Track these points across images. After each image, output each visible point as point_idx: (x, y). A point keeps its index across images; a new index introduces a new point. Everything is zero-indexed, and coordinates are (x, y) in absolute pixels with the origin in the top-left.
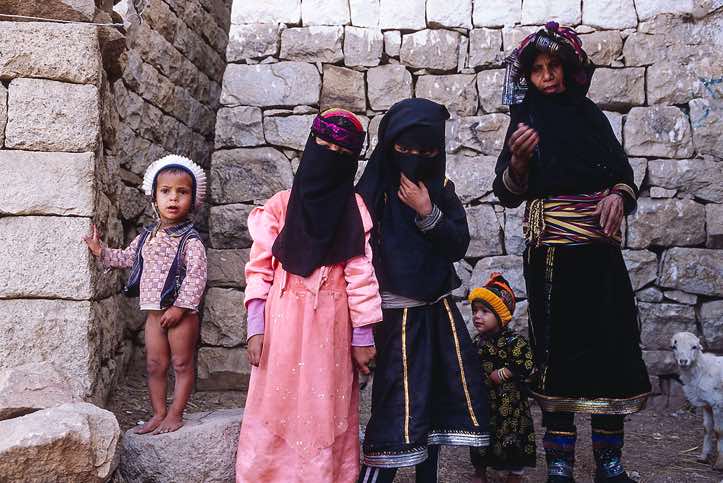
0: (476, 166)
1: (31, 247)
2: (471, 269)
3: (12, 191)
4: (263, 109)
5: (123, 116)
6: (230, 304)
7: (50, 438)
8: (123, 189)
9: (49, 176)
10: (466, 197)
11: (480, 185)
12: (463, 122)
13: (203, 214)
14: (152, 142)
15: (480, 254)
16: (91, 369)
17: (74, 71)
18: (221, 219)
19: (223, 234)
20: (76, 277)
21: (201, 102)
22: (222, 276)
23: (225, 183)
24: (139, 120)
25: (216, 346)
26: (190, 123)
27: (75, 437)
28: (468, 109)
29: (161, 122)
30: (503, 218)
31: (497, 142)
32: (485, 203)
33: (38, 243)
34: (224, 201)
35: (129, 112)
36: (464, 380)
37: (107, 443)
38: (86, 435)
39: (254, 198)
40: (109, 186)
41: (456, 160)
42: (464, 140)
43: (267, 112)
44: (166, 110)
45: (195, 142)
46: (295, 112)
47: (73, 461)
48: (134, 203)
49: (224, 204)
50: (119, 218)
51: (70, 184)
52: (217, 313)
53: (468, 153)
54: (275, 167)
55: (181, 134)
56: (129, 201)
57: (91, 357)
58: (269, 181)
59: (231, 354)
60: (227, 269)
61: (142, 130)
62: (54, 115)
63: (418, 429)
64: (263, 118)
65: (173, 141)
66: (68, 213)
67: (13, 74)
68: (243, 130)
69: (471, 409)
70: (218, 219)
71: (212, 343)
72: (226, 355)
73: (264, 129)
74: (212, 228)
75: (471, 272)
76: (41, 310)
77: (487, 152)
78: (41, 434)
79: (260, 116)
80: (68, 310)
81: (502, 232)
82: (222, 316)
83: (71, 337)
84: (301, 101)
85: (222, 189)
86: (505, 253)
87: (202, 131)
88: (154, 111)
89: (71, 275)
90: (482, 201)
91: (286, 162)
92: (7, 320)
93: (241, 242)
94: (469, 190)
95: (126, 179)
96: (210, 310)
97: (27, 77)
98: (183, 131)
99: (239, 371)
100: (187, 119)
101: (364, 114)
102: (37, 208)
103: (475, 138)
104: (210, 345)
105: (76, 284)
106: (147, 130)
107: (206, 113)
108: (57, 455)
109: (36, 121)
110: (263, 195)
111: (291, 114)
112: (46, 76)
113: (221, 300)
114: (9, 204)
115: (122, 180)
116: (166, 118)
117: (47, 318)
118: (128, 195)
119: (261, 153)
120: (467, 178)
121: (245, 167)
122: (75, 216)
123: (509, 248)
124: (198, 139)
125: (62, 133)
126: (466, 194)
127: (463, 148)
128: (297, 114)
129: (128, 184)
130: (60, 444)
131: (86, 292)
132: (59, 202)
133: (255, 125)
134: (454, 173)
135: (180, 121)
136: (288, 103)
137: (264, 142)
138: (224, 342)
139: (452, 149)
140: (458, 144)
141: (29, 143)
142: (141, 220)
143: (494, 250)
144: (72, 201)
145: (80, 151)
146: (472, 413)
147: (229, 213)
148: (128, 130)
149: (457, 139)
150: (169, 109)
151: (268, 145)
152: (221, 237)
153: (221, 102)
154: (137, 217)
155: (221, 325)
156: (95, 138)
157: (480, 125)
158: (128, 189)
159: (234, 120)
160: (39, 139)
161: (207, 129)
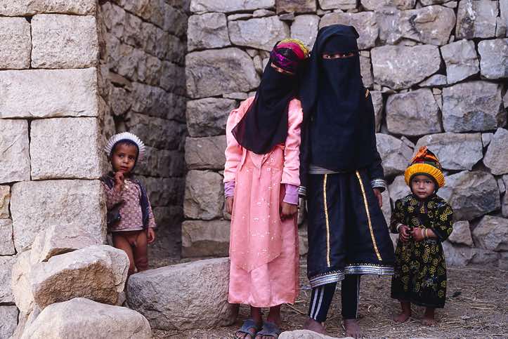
0: (415, 54)
1: (55, 141)
2: (412, 145)
3: (38, 100)
4: (227, 14)
5: (109, 27)
6: (206, 183)
7: (87, 264)
8: (113, 90)
9: (65, 88)
10: (407, 82)
11: (419, 72)
12: (403, 15)
13: (181, 107)
14: (134, 47)
15: (420, 133)
16: (102, 230)
17: (77, 6)
18: (196, 111)
19: (198, 124)
20: (89, 162)
21: (174, 7)
22: (198, 161)
23: (198, 80)
24: (122, 28)
25: (196, 219)
26: (165, 27)
27: (102, 264)
28: (407, 4)
29: (141, 28)
30: (440, 99)
31: (433, 32)
32: (423, 87)
33: (60, 137)
34: (198, 97)
35: (114, 23)
36: (371, 228)
37: (122, 270)
38: (109, 263)
39: (223, 93)
40: (103, 89)
41: (397, 50)
42: (404, 32)
43: (231, 17)
44: (145, 18)
45: (171, 44)
46: (254, 15)
47: (101, 280)
48: (122, 101)
49: (198, 99)
50: (111, 115)
51: (80, 93)
52: (197, 192)
53: (408, 43)
54: (240, 65)
55: (158, 37)
56: (119, 99)
57: (102, 221)
58: (235, 76)
59: (210, 225)
60: (204, 154)
61: (126, 38)
62: (65, 41)
63: (336, 258)
64: (228, 22)
65: (152, 45)
66: (80, 115)
67: (34, 12)
68: (211, 33)
69: (376, 248)
70: (193, 112)
71: (194, 217)
72: (204, 226)
73: (229, 33)
74: (189, 119)
75: (412, 148)
76: (65, 187)
77: (425, 41)
78: (81, 262)
79: (225, 21)
80: (84, 187)
81: (440, 112)
82: (200, 194)
83: (87, 207)
84: (260, 5)
85: (196, 86)
86: (443, 131)
87: (176, 33)
88: (134, 20)
89: (85, 161)
90: (421, 85)
91: (249, 60)
92: (42, 195)
93: (214, 131)
94: (409, 76)
95: (115, 81)
96: (191, 189)
97: (43, 13)
98: (160, 34)
99: (217, 240)
100: (163, 24)
101: (315, 13)
102: (58, 112)
103: (414, 29)
104: (191, 219)
105: (89, 167)
106: (129, 37)
107: (179, 16)
108: (91, 276)
109: (53, 47)
110: (230, 89)
111: (251, 17)
112: (57, 11)
113: (199, 180)
114: (37, 110)
115: (112, 83)
116: (145, 24)
117: (70, 194)
118: (117, 94)
119: (227, 53)
120: (407, 65)
121: (214, 66)
122: (85, 117)
123: (446, 126)
124: (174, 40)
125: (71, 54)
126: (407, 80)
127: (403, 39)
128: (257, 17)
129: (116, 85)
130: (94, 267)
131: (97, 173)
132: (73, 106)
133: (221, 28)
134: (396, 61)
135: (157, 26)
136: (248, 8)
137: (229, 44)
138: (203, 216)
139: (393, 40)
140: (399, 36)
141: (48, 63)
142: (129, 115)
143: (433, 129)
144: (83, 105)
145: (85, 67)
146: (377, 251)
147: (203, 106)
148: (114, 39)
149: (397, 31)
150: (147, 16)
151: (233, 45)
152: (196, 126)
153: (192, 10)
154: (126, 113)
155: (200, 201)
156: (96, 56)
157: (419, 17)
158: (117, 89)
159: (203, 26)
160: (55, 60)
161: (181, 31)
